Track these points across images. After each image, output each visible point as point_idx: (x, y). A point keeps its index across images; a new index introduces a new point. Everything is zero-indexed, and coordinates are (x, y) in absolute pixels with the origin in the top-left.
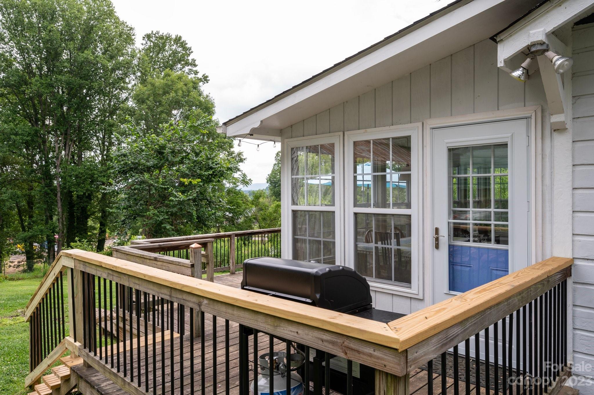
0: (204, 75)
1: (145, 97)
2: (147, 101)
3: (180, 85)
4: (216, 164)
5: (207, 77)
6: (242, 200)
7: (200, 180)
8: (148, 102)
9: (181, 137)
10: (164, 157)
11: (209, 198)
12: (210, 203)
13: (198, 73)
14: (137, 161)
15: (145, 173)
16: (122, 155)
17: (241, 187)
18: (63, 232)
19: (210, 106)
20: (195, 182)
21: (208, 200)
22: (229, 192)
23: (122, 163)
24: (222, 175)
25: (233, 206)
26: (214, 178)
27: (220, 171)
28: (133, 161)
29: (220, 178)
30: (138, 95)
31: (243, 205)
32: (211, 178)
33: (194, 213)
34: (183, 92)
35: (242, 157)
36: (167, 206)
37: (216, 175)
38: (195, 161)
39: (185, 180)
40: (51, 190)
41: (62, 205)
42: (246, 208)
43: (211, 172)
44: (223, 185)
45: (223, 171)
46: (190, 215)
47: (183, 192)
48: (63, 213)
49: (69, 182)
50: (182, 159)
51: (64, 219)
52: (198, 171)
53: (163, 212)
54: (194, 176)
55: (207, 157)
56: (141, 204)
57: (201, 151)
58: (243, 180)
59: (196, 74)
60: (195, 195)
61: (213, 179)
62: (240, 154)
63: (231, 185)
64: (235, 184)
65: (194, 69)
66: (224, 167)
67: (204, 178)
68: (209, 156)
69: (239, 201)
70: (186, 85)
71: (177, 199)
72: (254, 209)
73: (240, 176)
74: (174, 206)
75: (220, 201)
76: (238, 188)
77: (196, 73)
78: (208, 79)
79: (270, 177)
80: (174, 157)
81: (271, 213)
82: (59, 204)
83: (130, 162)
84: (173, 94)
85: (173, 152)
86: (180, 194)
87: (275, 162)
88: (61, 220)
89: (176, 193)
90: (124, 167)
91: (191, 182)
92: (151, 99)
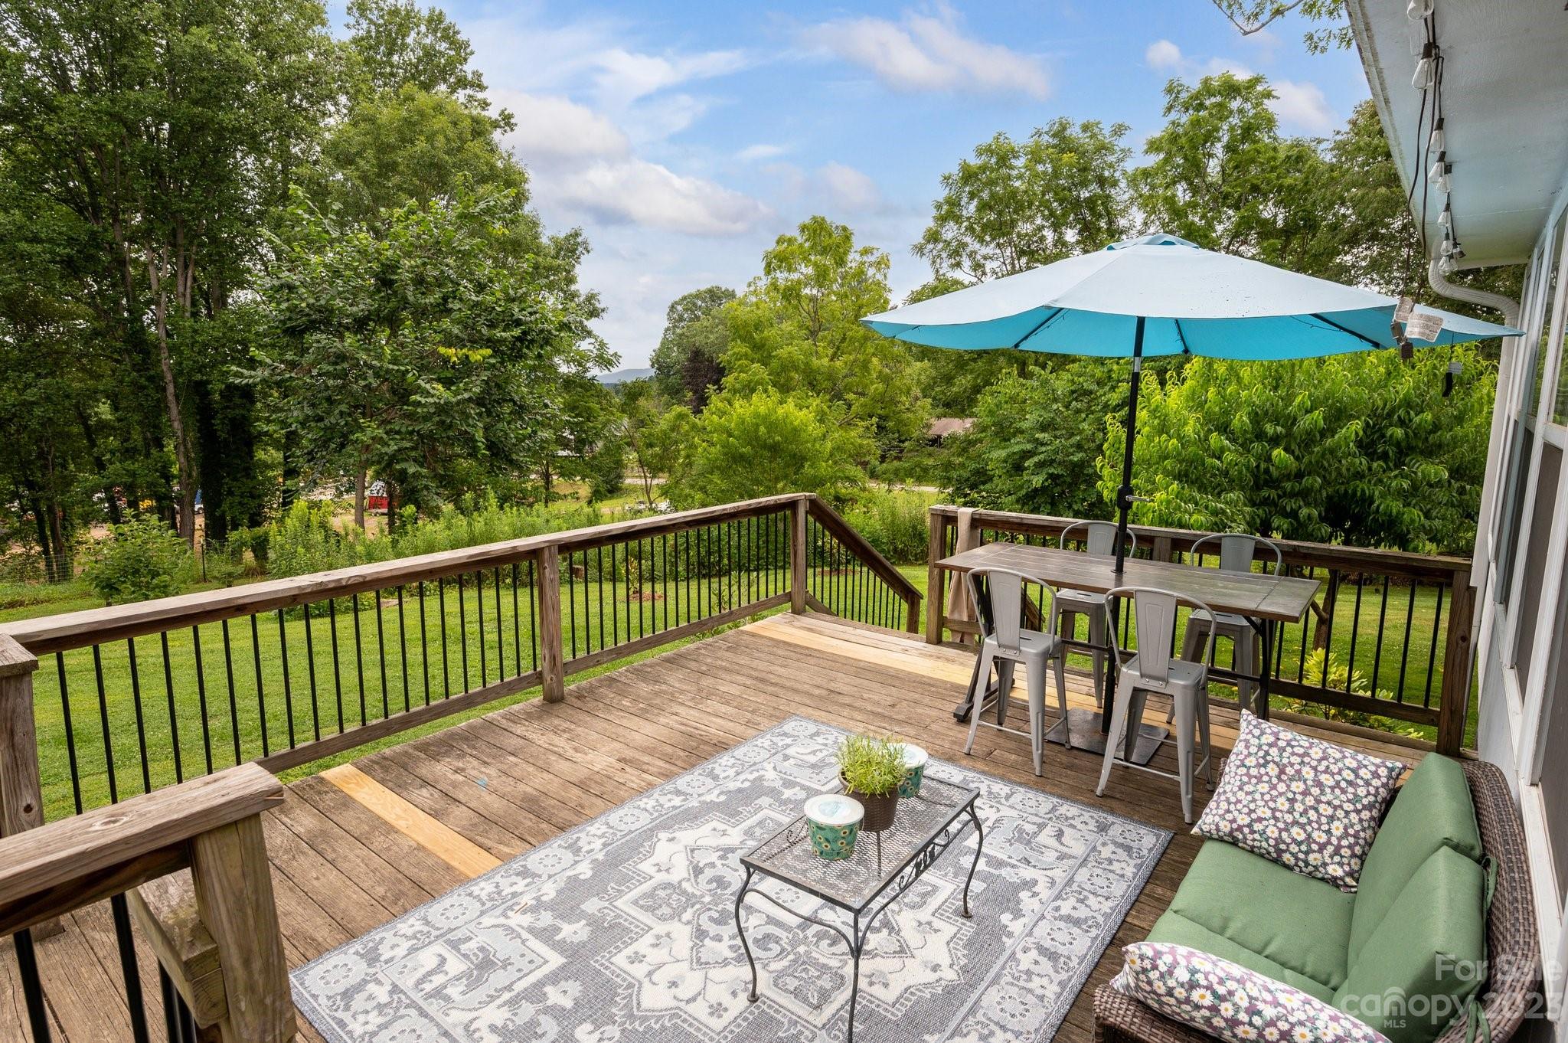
0: (503, 112)
1: (353, 150)
2: (358, 159)
3: (440, 122)
4: (531, 314)
5: (510, 116)
6: (600, 403)
7: (489, 352)
8: (362, 163)
9: (438, 243)
10: (395, 293)
11: (516, 398)
12: (520, 410)
13: (487, 104)
14: (323, 302)
15: (347, 334)
16: (282, 286)
17: (595, 372)
18: (190, 476)
19: (517, 177)
20: (478, 355)
21: (515, 403)
22: (569, 383)
23: (284, 306)
24: (547, 342)
25: (577, 416)
26: (528, 348)
27: (542, 331)
28: (312, 301)
29: (541, 347)
30: (334, 144)
31: (602, 413)
32: (520, 350)
33: (479, 436)
34: (448, 140)
35: (597, 305)
36: (410, 416)
37: (532, 341)
38: (477, 304)
39: (452, 351)
40: (151, 379)
41: (180, 413)
42: (609, 421)
43: (517, 332)
44: (553, 367)
45: (549, 332)
46: (469, 440)
47: (447, 383)
48: (184, 431)
49: (188, 359)
50: (445, 299)
51: (189, 445)
52: (484, 330)
53: (398, 432)
54: (475, 342)
55: (507, 294)
56: (341, 413)
57: (491, 281)
58: (600, 357)
59: (484, 109)
60: (477, 390)
61: (525, 350)
62: (590, 298)
63: (574, 369)
64: (580, 364)
65: (480, 95)
66: (552, 322)
67: (504, 348)
68: (511, 292)
69: (591, 405)
70: (455, 124)
71: (431, 400)
72: (626, 421)
73: (591, 347)
74: (426, 418)
75: (546, 406)
76: (589, 375)
77: (485, 105)
78: (513, 121)
79: (658, 356)
80: (423, 293)
81: (664, 433)
82: (174, 411)
83: (304, 305)
84: (421, 145)
85: (420, 281)
86: (440, 387)
87: (666, 324)
88: (182, 448)
89: (428, 386)
90: (290, 319)
91: (467, 357)
92: (370, 153)
